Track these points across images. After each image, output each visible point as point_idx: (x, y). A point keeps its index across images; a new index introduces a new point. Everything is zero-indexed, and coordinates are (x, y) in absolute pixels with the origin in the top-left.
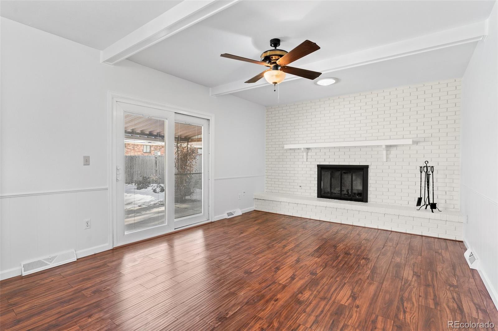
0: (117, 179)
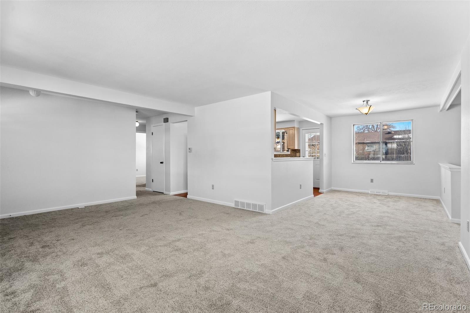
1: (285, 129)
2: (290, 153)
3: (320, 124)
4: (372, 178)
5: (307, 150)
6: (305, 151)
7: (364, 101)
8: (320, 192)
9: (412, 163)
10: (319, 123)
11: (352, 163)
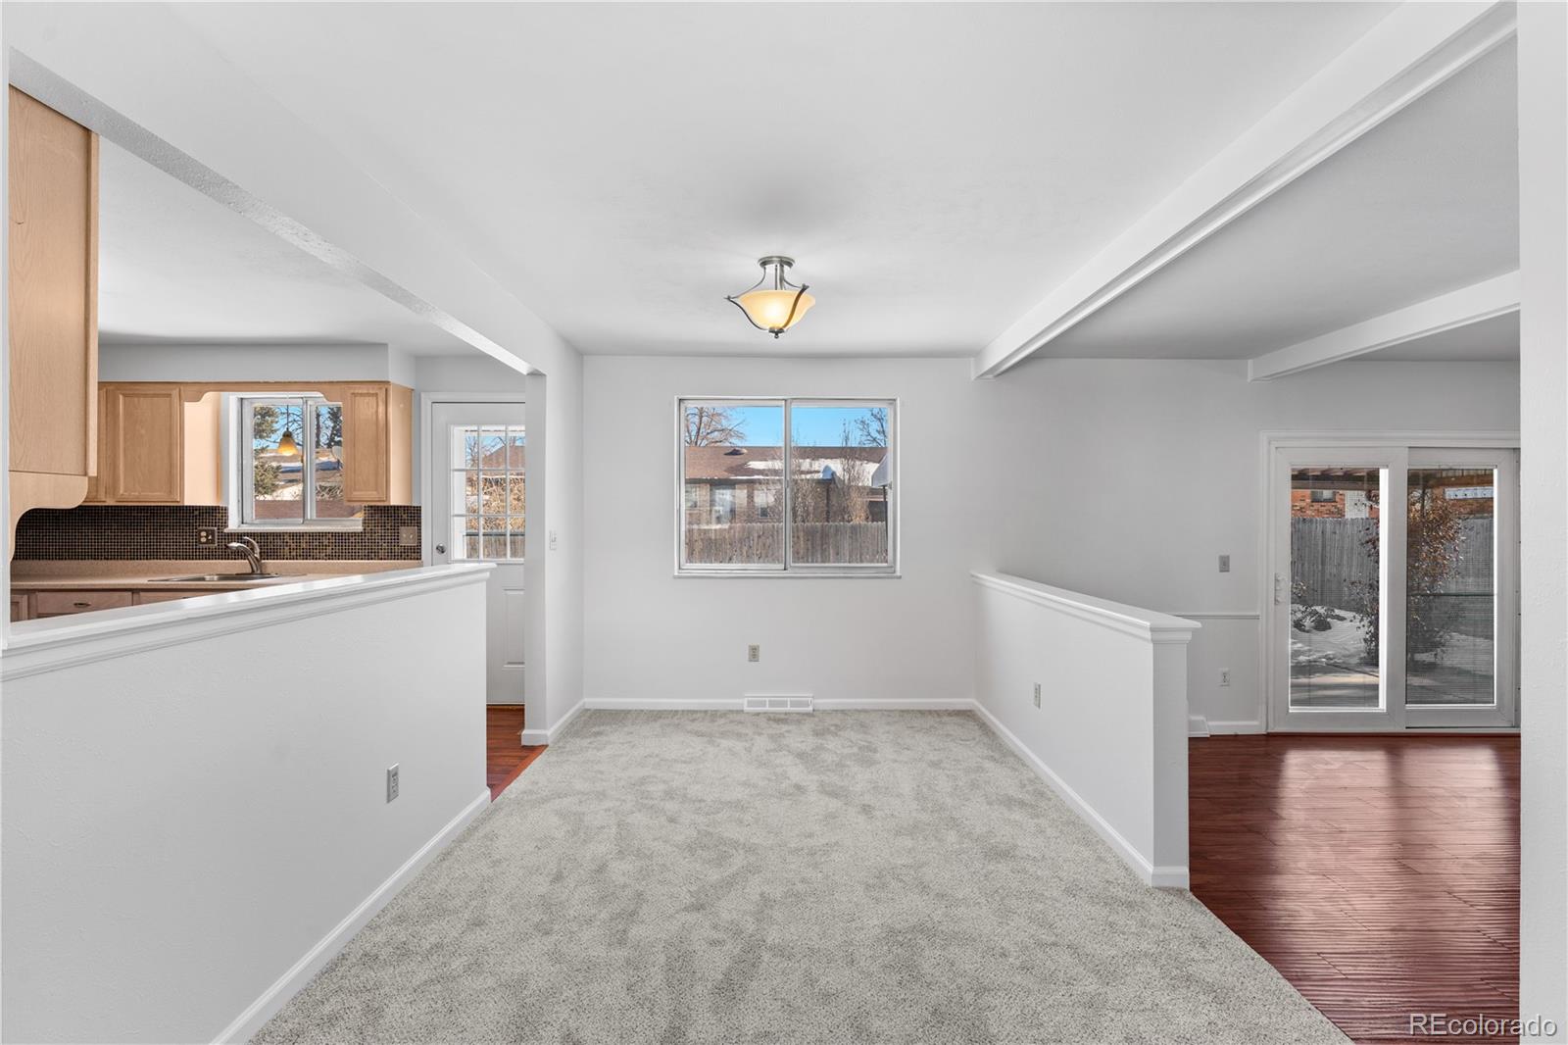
0: (1276, 600)
1: (326, 387)
2: (359, 528)
3: (528, 374)
4: (755, 644)
5: (456, 513)
6: (447, 516)
7: (764, 263)
8: (524, 742)
9: (890, 573)
10: (522, 367)
11: (675, 577)
